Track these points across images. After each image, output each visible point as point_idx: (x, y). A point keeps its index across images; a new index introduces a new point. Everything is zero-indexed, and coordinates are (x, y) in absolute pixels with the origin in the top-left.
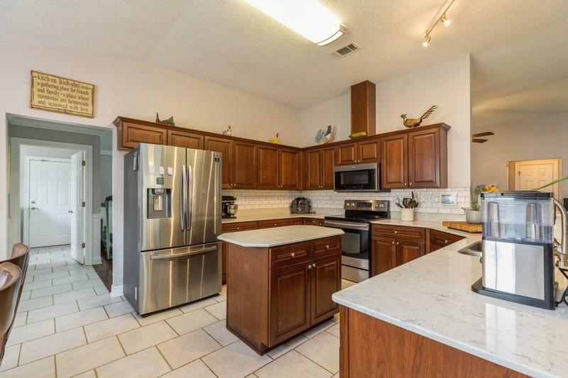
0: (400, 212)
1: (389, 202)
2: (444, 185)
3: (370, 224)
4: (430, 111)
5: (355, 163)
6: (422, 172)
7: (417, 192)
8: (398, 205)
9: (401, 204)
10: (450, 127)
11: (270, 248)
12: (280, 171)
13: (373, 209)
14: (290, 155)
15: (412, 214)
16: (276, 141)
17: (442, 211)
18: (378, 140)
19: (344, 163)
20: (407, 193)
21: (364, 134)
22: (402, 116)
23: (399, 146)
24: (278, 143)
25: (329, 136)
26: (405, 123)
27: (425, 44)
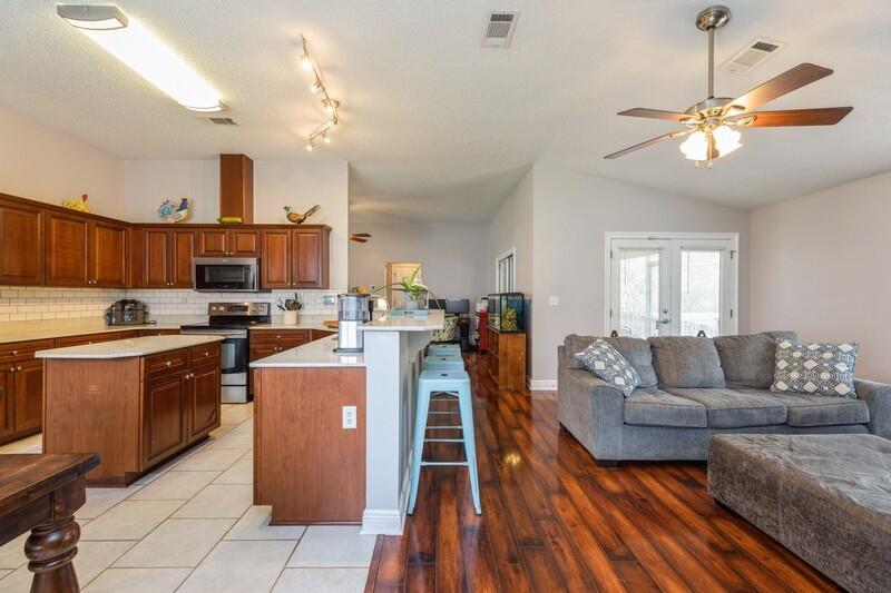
0: (282, 316)
1: (269, 305)
2: (326, 286)
3: (249, 331)
4: (313, 210)
5: (225, 256)
6: (305, 271)
7: (301, 293)
8: (280, 307)
9: (284, 306)
10: (331, 229)
11: (141, 357)
12: (91, 259)
13: (249, 313)
14: (111, 232)
15: (295, 318)
16: (82, 207)
17: (325, 312)
18: (257, 231)
19: (209, 253)
20: (290, 294)
21: (240, 220)
22: (285, 208)
23: (281, 240)
24: (87, 211)
25: (183, 213)
26: (289, 216)
27: (310, 148)
